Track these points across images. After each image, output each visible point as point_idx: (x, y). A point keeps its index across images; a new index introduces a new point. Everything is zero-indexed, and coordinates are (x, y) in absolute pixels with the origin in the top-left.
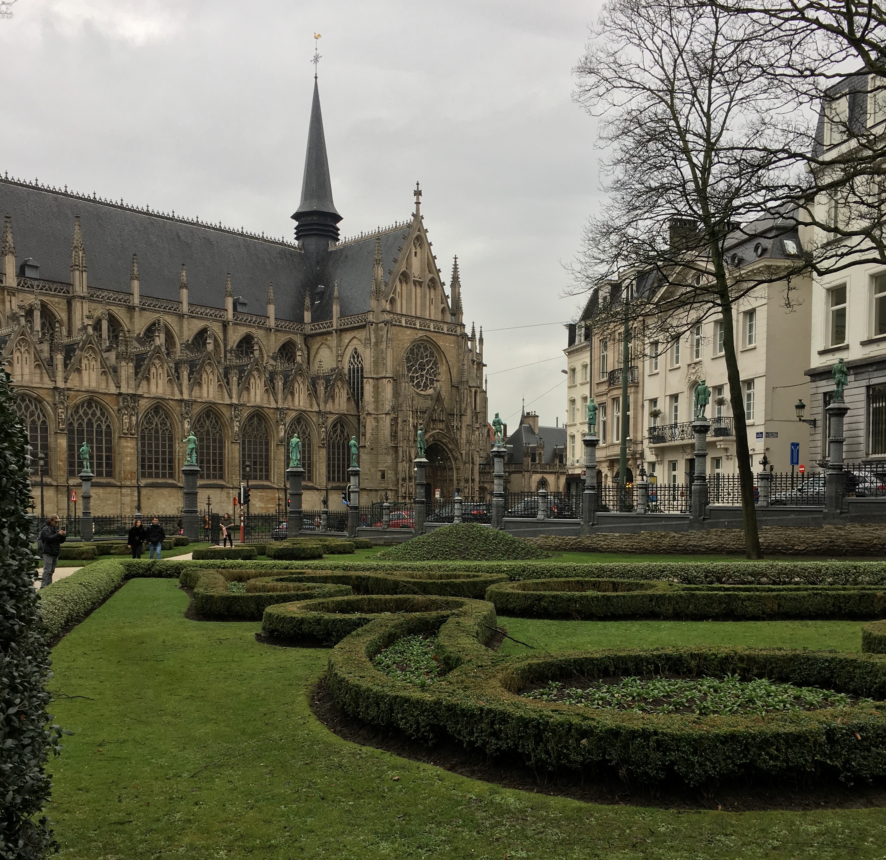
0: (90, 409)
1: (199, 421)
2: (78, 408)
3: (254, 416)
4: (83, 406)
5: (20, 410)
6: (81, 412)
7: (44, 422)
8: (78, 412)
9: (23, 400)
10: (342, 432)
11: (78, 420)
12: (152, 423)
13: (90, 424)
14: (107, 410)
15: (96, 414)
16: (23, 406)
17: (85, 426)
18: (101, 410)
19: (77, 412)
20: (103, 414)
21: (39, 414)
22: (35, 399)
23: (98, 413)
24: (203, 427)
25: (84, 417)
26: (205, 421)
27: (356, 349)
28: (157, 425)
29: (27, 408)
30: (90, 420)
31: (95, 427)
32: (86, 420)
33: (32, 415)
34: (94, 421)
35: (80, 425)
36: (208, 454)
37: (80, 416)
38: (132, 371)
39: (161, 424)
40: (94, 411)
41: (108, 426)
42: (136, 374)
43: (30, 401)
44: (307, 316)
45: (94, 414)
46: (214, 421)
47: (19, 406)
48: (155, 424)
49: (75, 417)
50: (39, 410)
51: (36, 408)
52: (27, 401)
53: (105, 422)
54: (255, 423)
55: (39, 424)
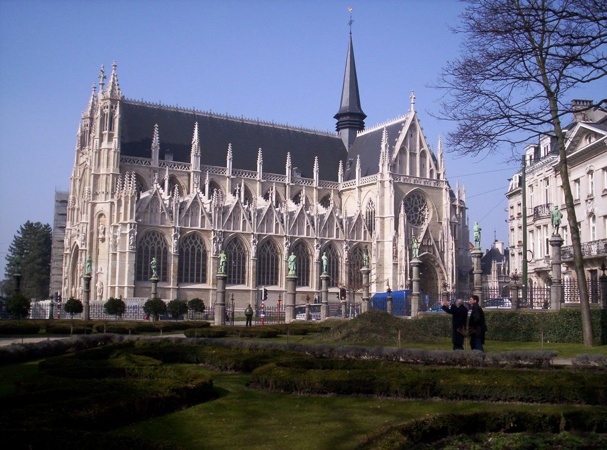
0: (193, 240)
1: (263, 246)
2: (186, 239)
3: (299, 243)
4: (189, 238)
5: (152, 240)
7: (165, 248)
8: (186, 242)
9: (154, 234)
11: (186, 246)
12: (232, 249)
14: (204, 240)
15: (197, 243)
16: (153, 238)
17: (190, 250)
18: (200, 240)
20: (201, 243)
21: (162, 243)
22: (161, 234)
23: (199, 242)
24: (266, 251)
25: (189, 245)
26: (266, 247)
27: (370, 198)
28: (235, 250)
29: (156, 239)
30: (193, 246)
31: (196, 251)
32: (191, 247)
33: (159, 243)
34: (196, 247)
35: (187, 250)
37: (188, 244)
39: (238, 249)
40: (196, 241)
41: (204, 250)
43: (158, 235)
45: (196, 243)
46: (272, 246)
47: (151, 239)
48: (234, 249)
49: (185, 245)
50: (163, 241)
51: (161, 239)
52: (156, 235)
53: (203, 248)
54: (300, 248)
55: (162, 249)
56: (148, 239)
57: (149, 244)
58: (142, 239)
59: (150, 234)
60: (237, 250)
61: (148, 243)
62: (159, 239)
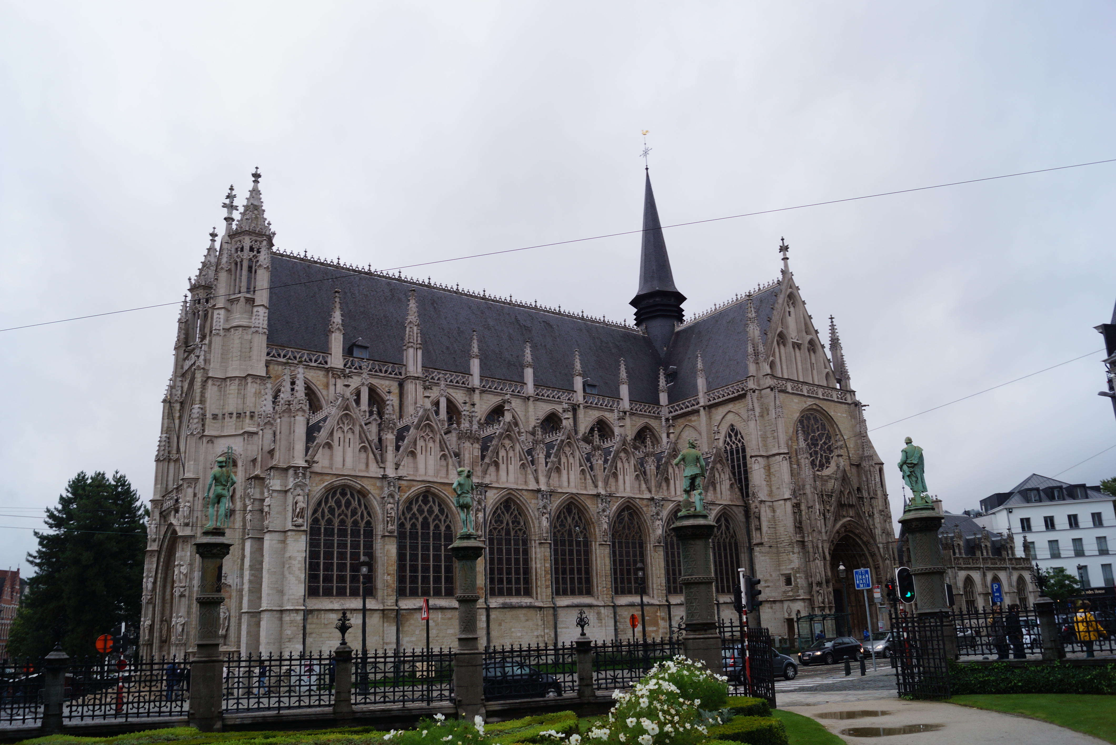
0: (426, 504)
1: (559, 517)
2: (411, 503)
3: (623, 510)
4: (417, 501)
5: (339, 506)
6: (415, 509)
7: (368, 523)
8: (411, 509)
9: (343, 494)
10: (727, 528)
11: (411, 519)
12: (502, 522)
13: (425, 524)
14: (447, 505)
15: (433, 512)
16: (343, 502)
17: (419, 527)
18: (440, 505)
19: (409, 508)
20: (441, 511)
21: (362, 513)
22: (359, 492)
23: (436, 509)
24: (564, 526)
25: (418, 515)
26: (565, 518)
27: (732, 425)
28: (508, 524)
29: (348, 504)
30: (425, 519)
31: (432, 528)
32: (420, 519)
33: (354, 513)
34: (430, 520)
35: (414, 526)
36: (571, 561)
37: (414, 514)
38: (477, 453)
39: (513, 523)
40: (431, 507)
41: (448, 527)
42: (483, 457)
43: (352, 495)
44: (663, 398)
45: (431, 511)
46: (577, 517)
47: (338, 503)
48: (505, 523)
49: (408, 516)
50: (363, 507)
51: (360, 504)
52: (349, 495)
53: (445, 521)
54: (626, 519)
55: (362, 525)
56: (332, 503)
57: (334, 515)
58: (319, 504)
59: (335, 493)
60: (511, 524)
61: (332, 511)
62: (355, 504)
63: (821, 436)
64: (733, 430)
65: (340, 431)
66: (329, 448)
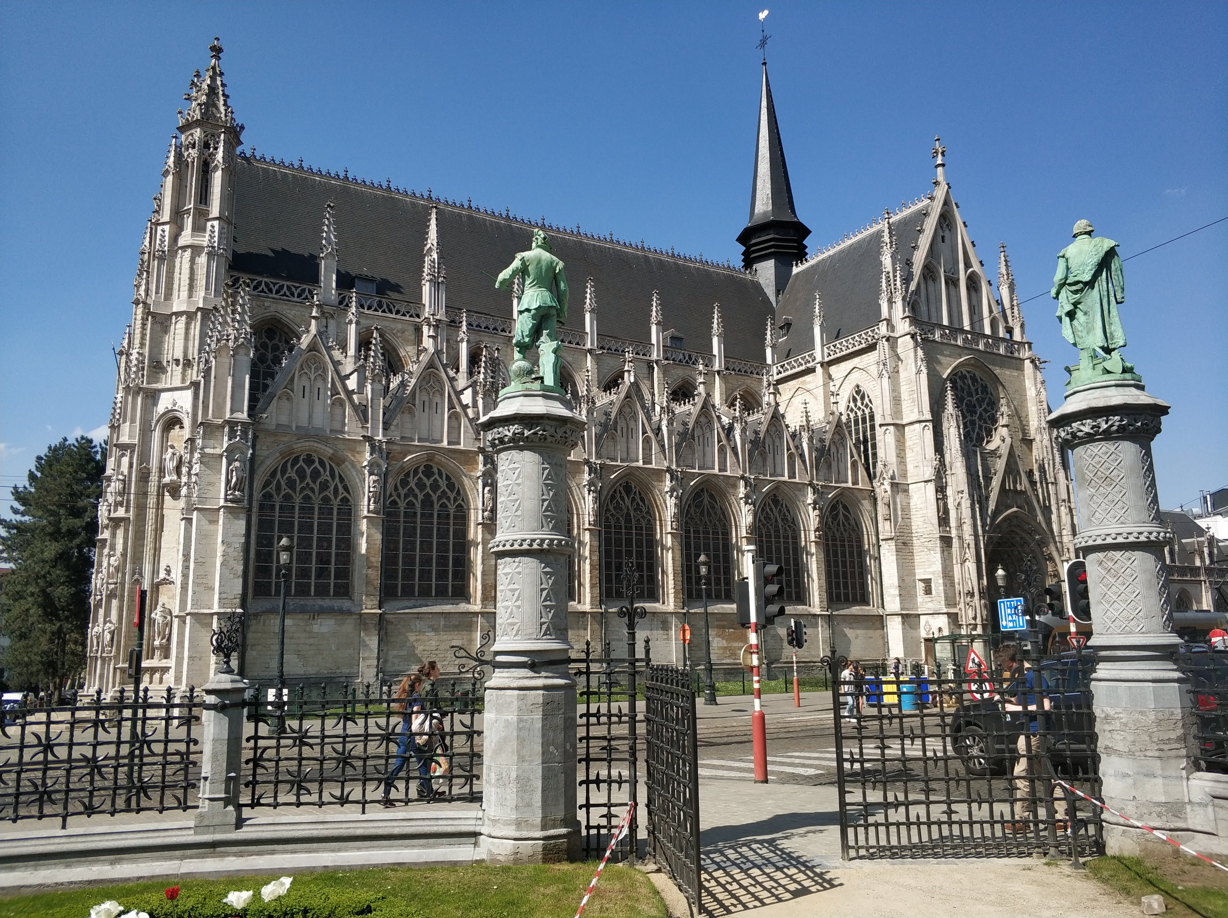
0: (428, 477)
1: (613, 497)
2: (407, 475)
3: (702, 490)
4: (415, 472)
5: (302, 478)
6: (412, 484)
7: (345, 500)
8: (408, 483)
9: (309, 461)
10: (846, 518)
11: (406, 496)
13: (427, 502)
14: (458, 478)
15: (438, 487)
16: (308, 471)
17: (418, 505)
18: (448, 478)
19: (404, 483)
20: (449, 486)
21: (336, 487)
22: (331, 459)
23: (443, 484)
24: (621, 509)
25: (417, 491)
26: (623, 499)
27: (858, 386)
29: (316, 474)
30: (427, 495)
31: (436, 507)
32: (421, 497)
33: (324, 486)
34: (435, 498)
35: (411, 504)
37: (411, 489)
40: (436, 480)
41: (460, 508)
43: (321, 462)
45: (435, 487)
46: (637, 498)
47: (301, 474)
49: (403, 492)
50: (337, 479)
51: (333, 476)
52: (317, 464)
53: (455, 500)
54: (706, 501)
55: (336, 503)
56: (292, 473)
57: (294, 490)
58: (273, 474)
59: (296, 460)
61: (291, 483)
62: (325, 476)
63: (980, 402)
64: (858, 392)
65: (304, 378)
66: (288, 399)
